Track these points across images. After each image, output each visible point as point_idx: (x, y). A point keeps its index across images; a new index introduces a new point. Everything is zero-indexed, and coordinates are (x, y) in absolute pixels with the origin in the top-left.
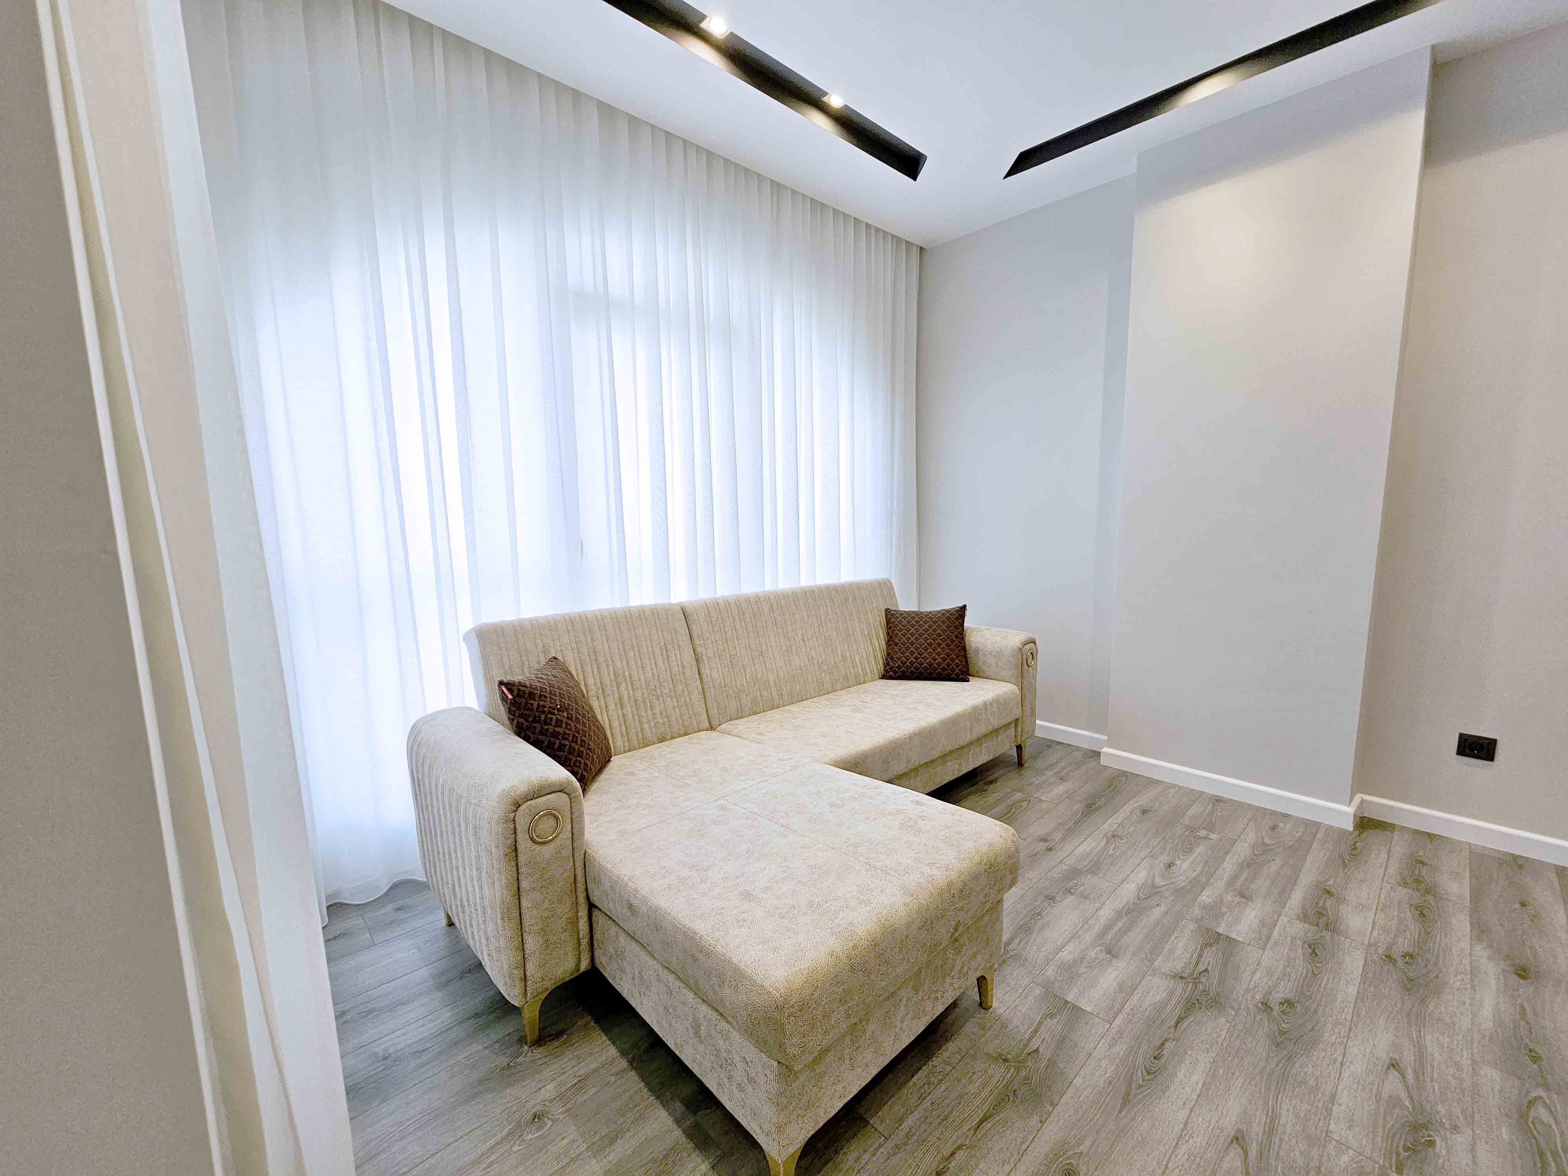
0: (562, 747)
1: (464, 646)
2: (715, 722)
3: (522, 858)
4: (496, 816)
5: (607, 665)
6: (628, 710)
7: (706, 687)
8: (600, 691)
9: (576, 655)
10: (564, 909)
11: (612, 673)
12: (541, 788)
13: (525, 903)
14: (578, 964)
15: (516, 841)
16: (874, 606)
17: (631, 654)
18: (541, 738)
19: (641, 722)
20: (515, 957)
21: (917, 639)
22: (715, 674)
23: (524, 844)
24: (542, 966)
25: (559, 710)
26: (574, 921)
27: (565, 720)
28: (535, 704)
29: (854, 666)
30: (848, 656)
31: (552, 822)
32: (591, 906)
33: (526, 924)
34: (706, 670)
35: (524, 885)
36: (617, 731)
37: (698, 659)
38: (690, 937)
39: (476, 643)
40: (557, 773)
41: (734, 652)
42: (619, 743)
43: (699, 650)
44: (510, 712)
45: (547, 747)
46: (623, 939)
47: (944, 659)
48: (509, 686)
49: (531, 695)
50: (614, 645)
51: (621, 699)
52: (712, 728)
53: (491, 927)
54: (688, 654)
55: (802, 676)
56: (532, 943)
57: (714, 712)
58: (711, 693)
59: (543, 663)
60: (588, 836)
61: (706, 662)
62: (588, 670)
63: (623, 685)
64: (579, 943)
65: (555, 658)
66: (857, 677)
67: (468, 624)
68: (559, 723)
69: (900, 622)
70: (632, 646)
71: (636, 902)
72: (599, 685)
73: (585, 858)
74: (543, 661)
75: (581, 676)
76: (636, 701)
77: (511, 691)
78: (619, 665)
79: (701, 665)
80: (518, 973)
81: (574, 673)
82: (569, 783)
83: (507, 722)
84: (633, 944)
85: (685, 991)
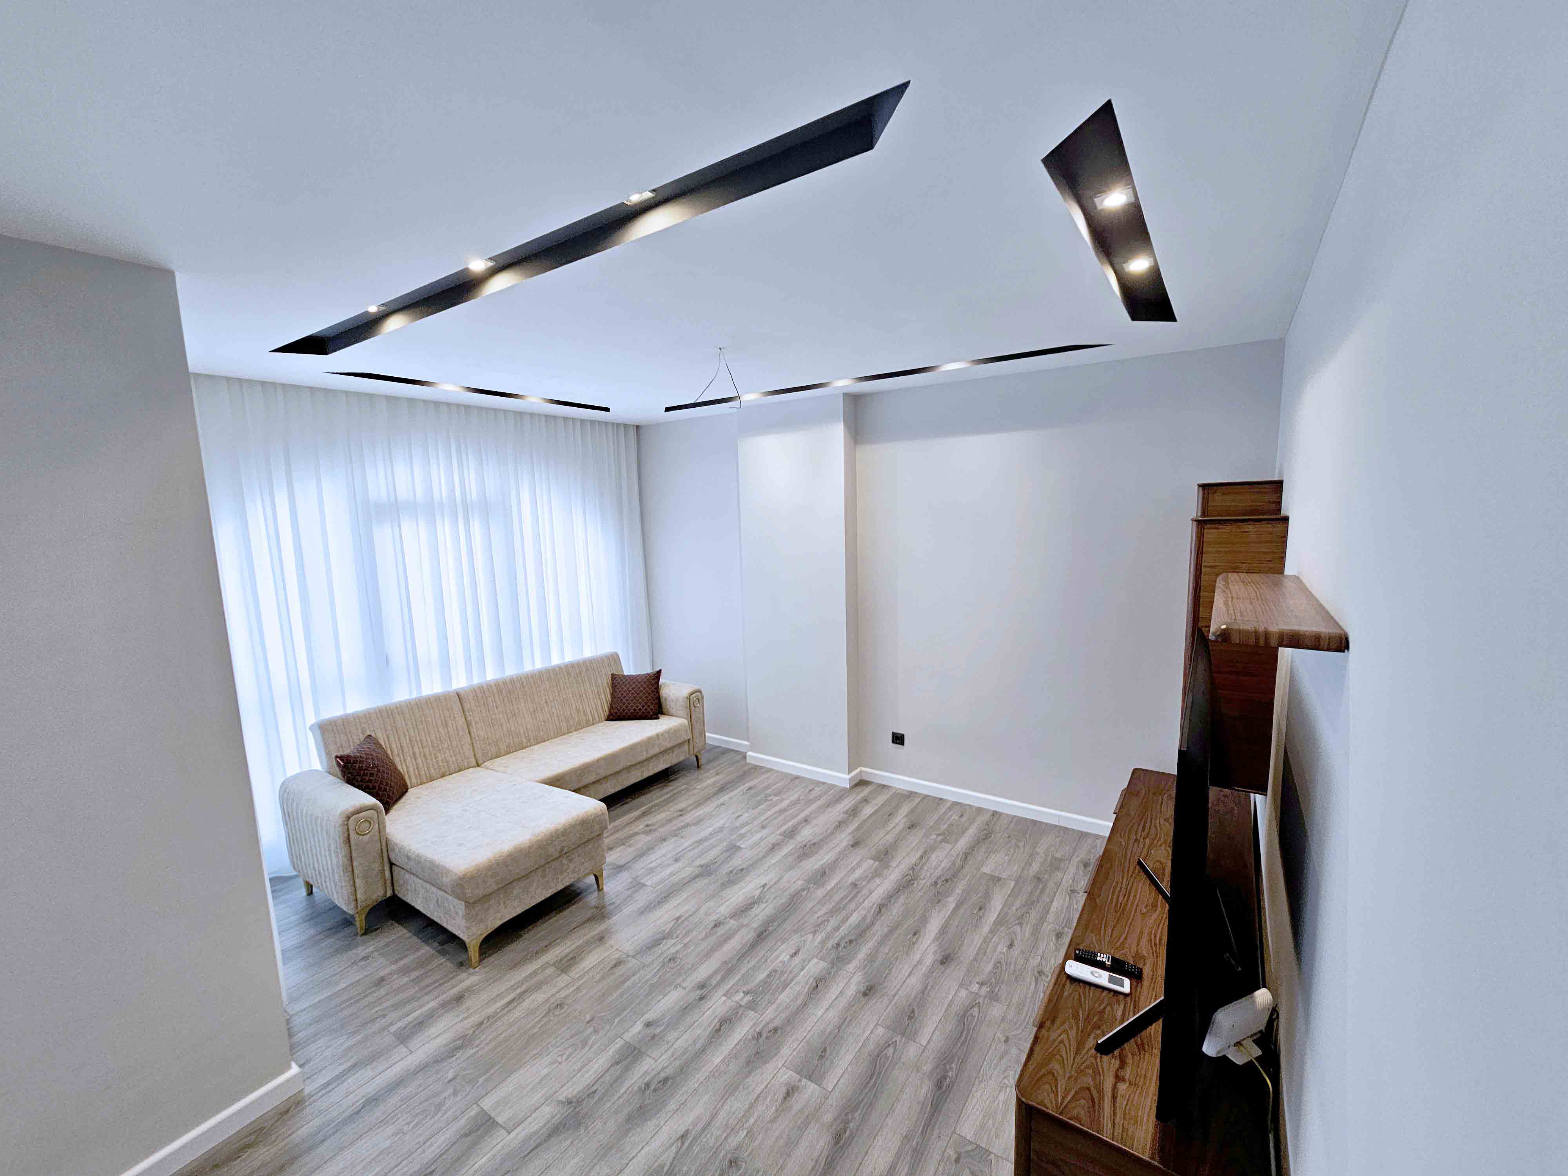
0: (374, 787)
1: (310, 734)
2: (480, 762)
3: (352, 843)
4: (337, 825)
5: (405, 736)
6: (419, 761)
7: (474, 741)
8: (400, 752)
9: (383, 731)
10: (377, 866)
11: (408, 740)
12: (361, 808)
13: (355, 864)
14: (386, 892)
15: (349, 835)
16: (603, 672)
17: (421, 727)
18: (362, 783)
19: (428, 767)
20: (351, 890)
21: (627, 694)
22: (480, 732)
23: (353, 836)
24: (365, 892)
25: (372, 768)
26: (383, 872)
27: (375, 773)
28: (357, 766)
29: (585, 714)
30: (581, 709)
31: (367, 824)
32: (391, 864)
33: (356, 874)
34: (474, 730)
35: (354, 855)
36: (412, 773)
37: (468, 724)
38: (431, 862)
39: (318, 732)
40: (370, 800)
41: (494, 717)
42: (414, 781)
43: (469, 719)
44: (342, 771)
45: (366, 788)
46: (407, 876)
47: (643, 707)
48: (341, 758)
49: (355, 762)
50: (409, 723)
51: (414, 754)
52: (478, 766)
53: (337, 877)
54: (461, 722)
55: (545, 725)
56: (358, 882)
57: (479, 755)
58: (477, 744)
59: (362, 740)
60: (388, 830)
61: (474, 725)
62: (392, 739)
63: (416, 747)
64: (385, 883)
65: (370, 736)
66: (587, 721)
67: (311, 720)
68: (372, 775)
69: (618, 683)
70: (422, 721)
71: (410, 854)
72: (399, 747)
73: (387, 841)
74: (362, 737)
75: (388, 745)
76: (425, 756)
77: (342, 761)
78: (412, 734)
79: (471, 728)
80: (352, 898)
81: (383, 744)
82: (376, 805)
83: (340, 776)
84: (412, 876)
85: (433, 888)
